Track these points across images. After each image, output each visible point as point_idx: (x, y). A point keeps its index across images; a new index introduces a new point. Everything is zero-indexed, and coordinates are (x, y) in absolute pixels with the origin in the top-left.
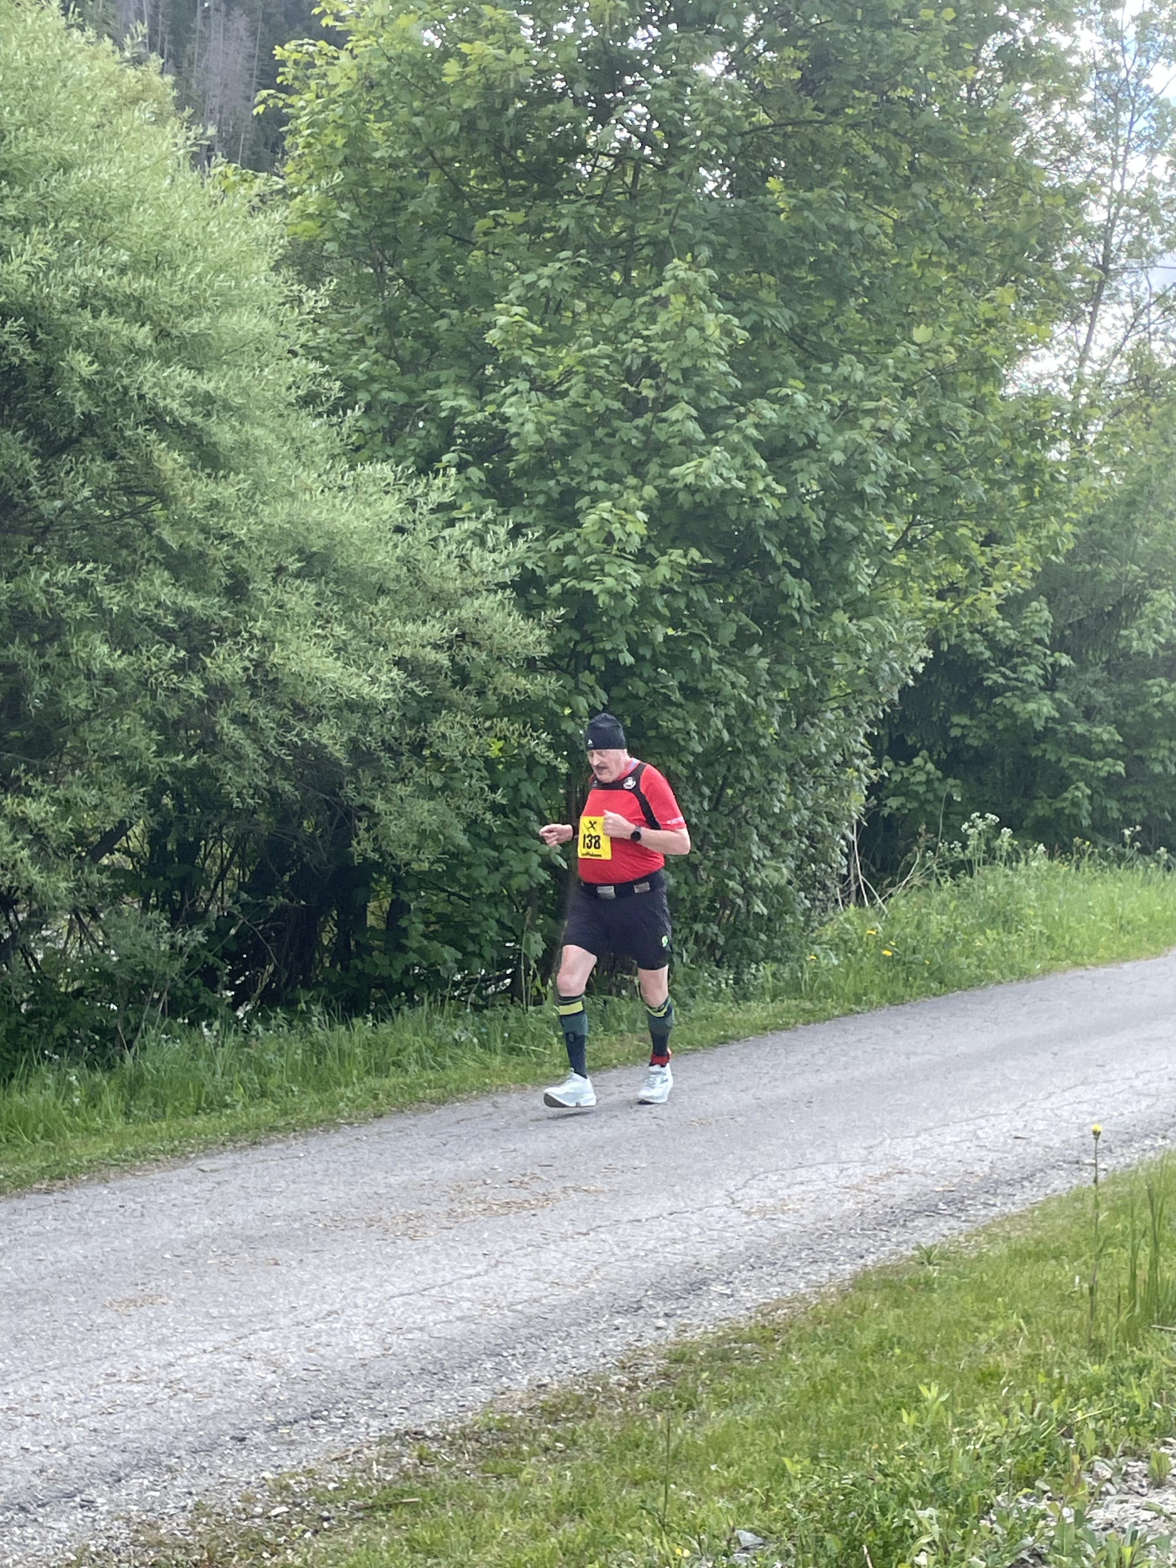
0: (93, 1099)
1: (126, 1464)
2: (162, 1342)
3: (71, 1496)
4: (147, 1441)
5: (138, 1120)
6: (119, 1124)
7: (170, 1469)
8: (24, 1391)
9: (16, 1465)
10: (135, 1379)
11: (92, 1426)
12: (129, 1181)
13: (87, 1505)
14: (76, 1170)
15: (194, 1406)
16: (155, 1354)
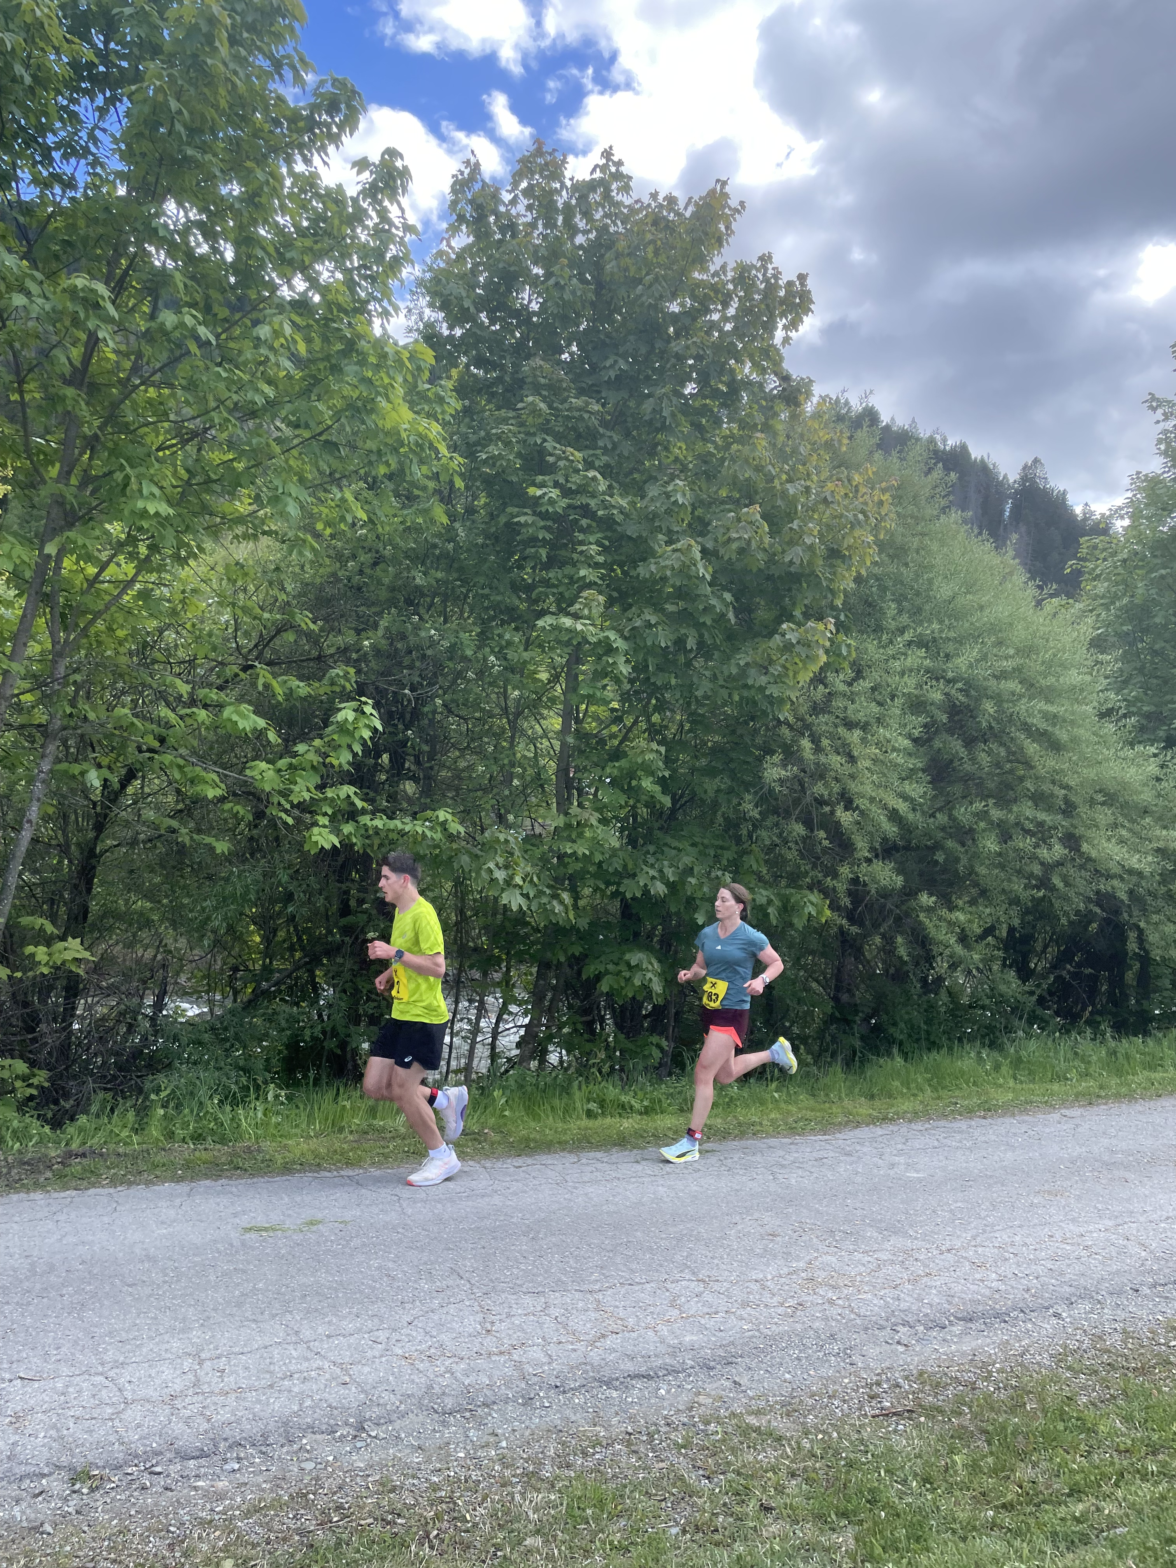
0: (997, 1067)
1: (1074, 1294)
2: (1073, 1220)
3: (1047, 1308)
4: (1082, 1281)
5: (1021, 1082)
6: (1011, 1083)
7: (1099, 1302)
8: (1005, 1237)
9: (1014, 1283)
10: (1064, 1241)
11: (1049, 1266)
12: (1026, 1118)
13: (1057, 1315)
14: (996, 1107)
15: (1103, 1263)
16: (1071, 1227)
